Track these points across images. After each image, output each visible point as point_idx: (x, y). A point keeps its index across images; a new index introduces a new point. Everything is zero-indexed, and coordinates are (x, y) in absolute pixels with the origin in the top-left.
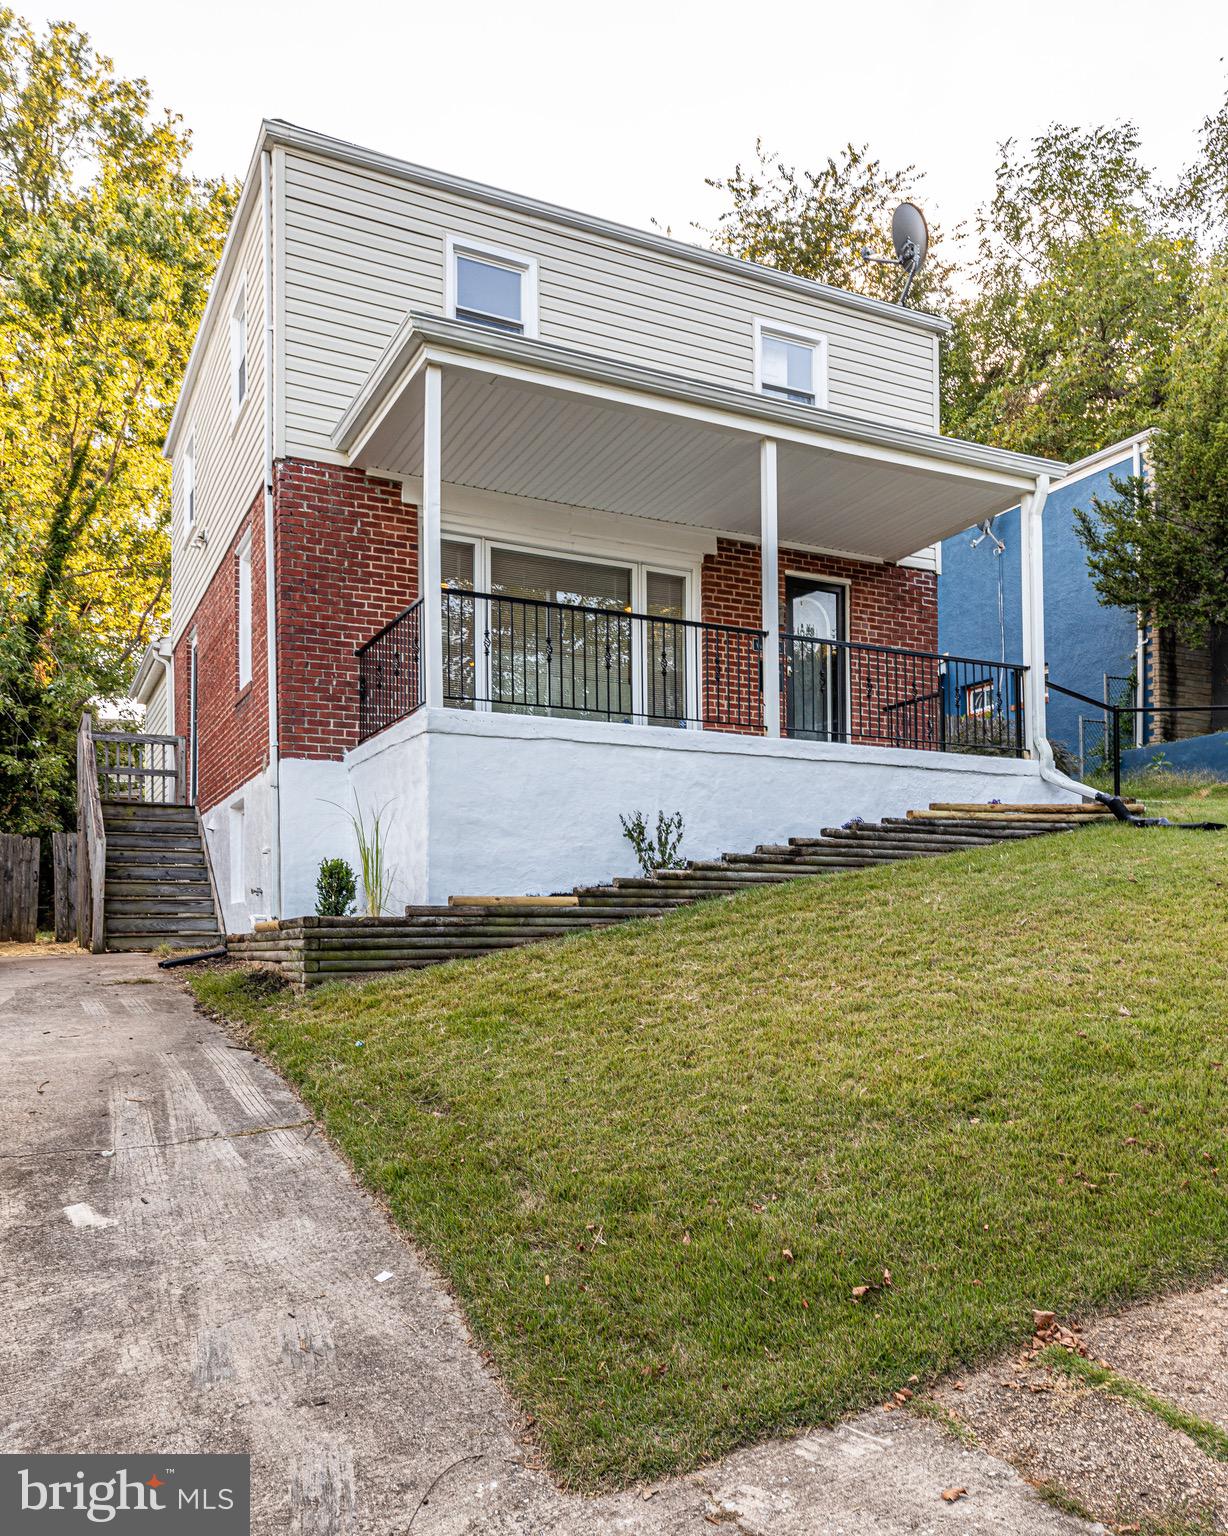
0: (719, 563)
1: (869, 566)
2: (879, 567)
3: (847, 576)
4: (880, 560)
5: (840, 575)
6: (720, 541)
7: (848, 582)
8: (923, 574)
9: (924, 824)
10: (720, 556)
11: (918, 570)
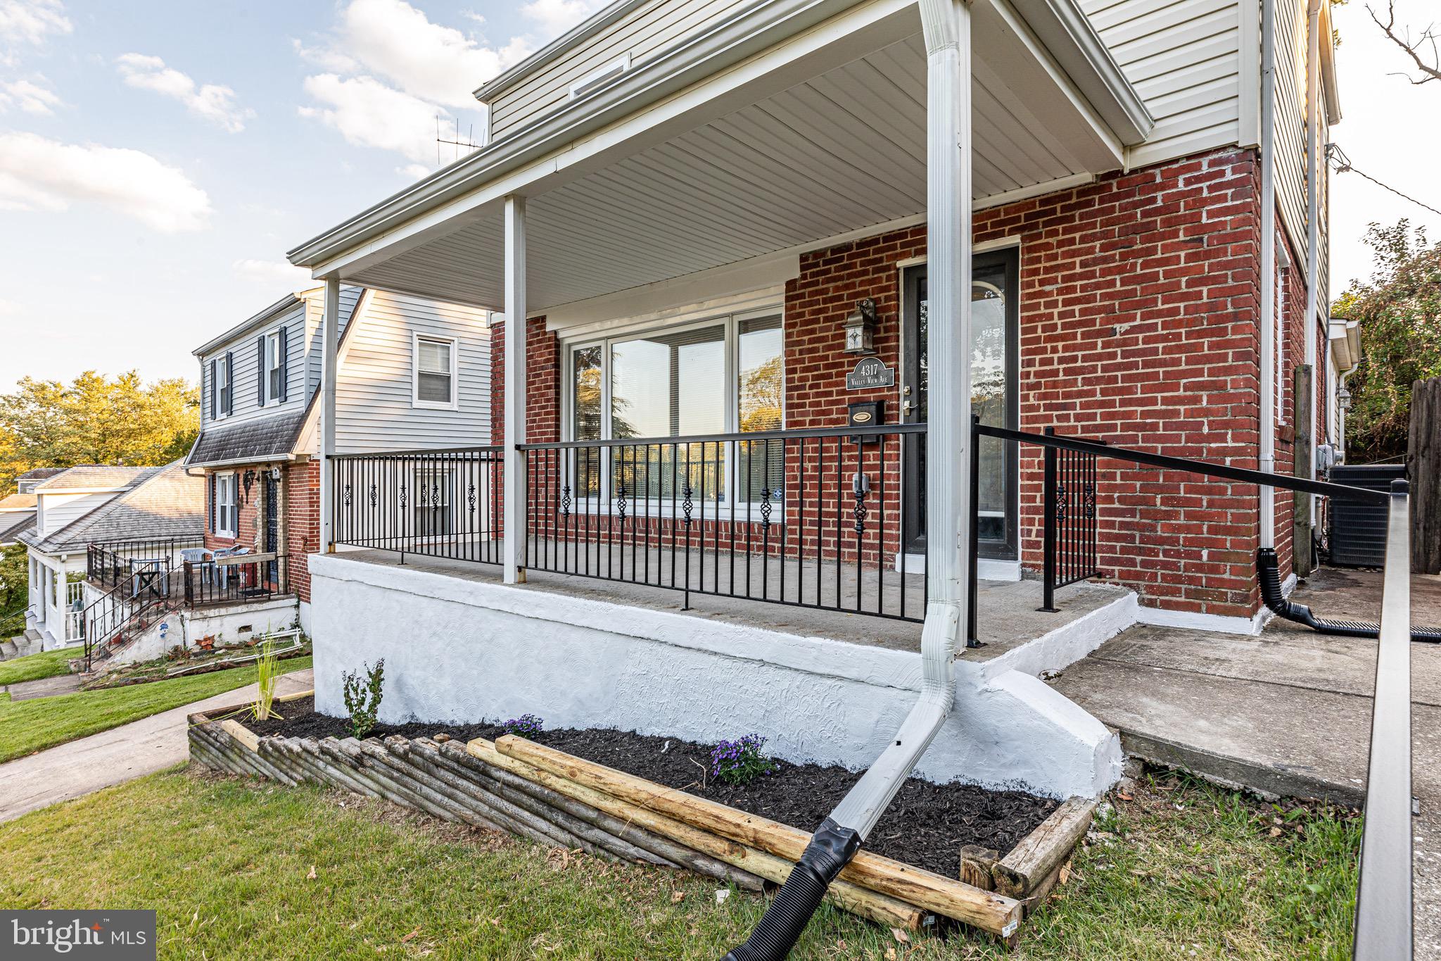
0: (804, 286)
1: (1064, 195)
2: (1084, 191)
3: (1011, 232)
4: (1086, 177)
5: (1001, 234)
6: (803, 258)
7: (1015, 240)
8: (1205, 161)
9: (475, 769)
10: (804, 277)
11: (1189, 157)
